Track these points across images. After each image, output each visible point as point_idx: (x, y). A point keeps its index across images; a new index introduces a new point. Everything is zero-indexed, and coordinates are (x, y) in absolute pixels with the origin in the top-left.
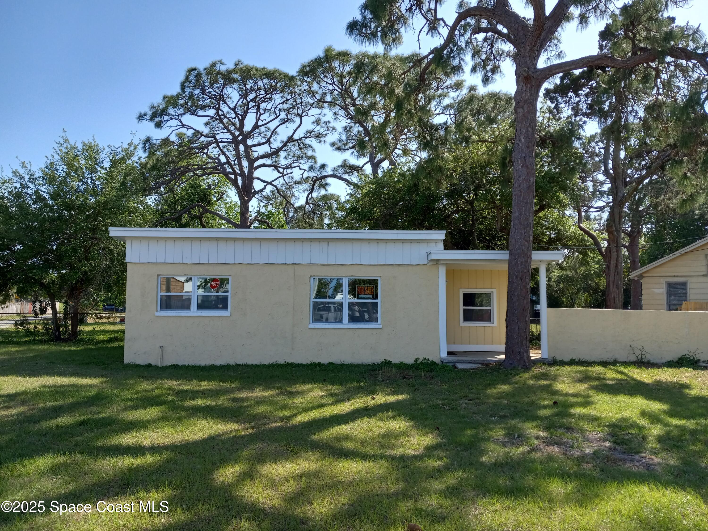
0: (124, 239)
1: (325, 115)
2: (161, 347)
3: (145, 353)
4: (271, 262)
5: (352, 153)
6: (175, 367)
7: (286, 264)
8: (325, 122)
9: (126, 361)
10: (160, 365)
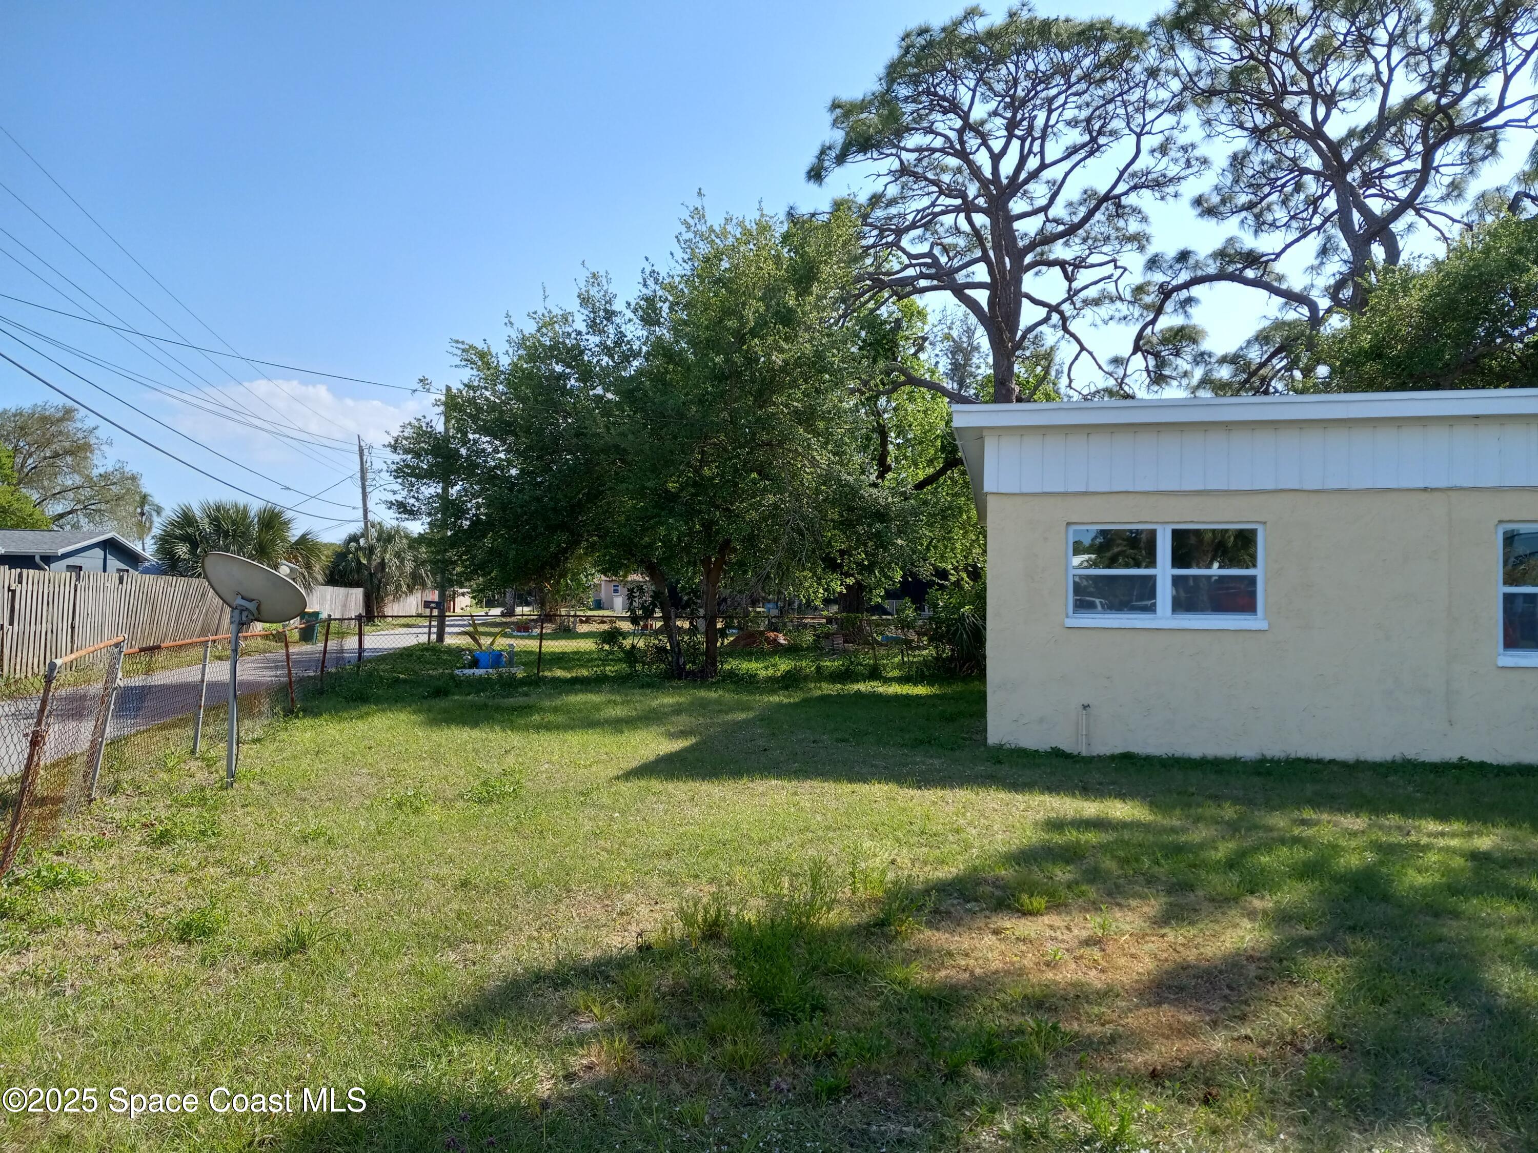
0: (979, 434)
1: (1185, 127)
2: (1085, 707)
3: (1041, 720)
4: (1379, 485)
5: (1242, 222)
6: (1127, 759)
7: (1425, 489)
8: (1182, 147)
9: (993, 738)
10: (1084, 753)
